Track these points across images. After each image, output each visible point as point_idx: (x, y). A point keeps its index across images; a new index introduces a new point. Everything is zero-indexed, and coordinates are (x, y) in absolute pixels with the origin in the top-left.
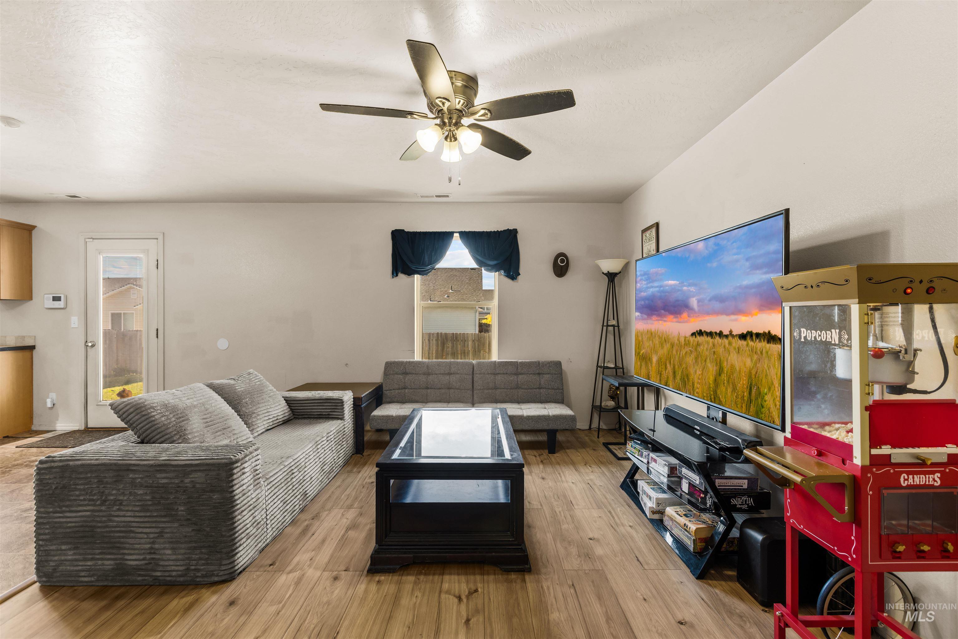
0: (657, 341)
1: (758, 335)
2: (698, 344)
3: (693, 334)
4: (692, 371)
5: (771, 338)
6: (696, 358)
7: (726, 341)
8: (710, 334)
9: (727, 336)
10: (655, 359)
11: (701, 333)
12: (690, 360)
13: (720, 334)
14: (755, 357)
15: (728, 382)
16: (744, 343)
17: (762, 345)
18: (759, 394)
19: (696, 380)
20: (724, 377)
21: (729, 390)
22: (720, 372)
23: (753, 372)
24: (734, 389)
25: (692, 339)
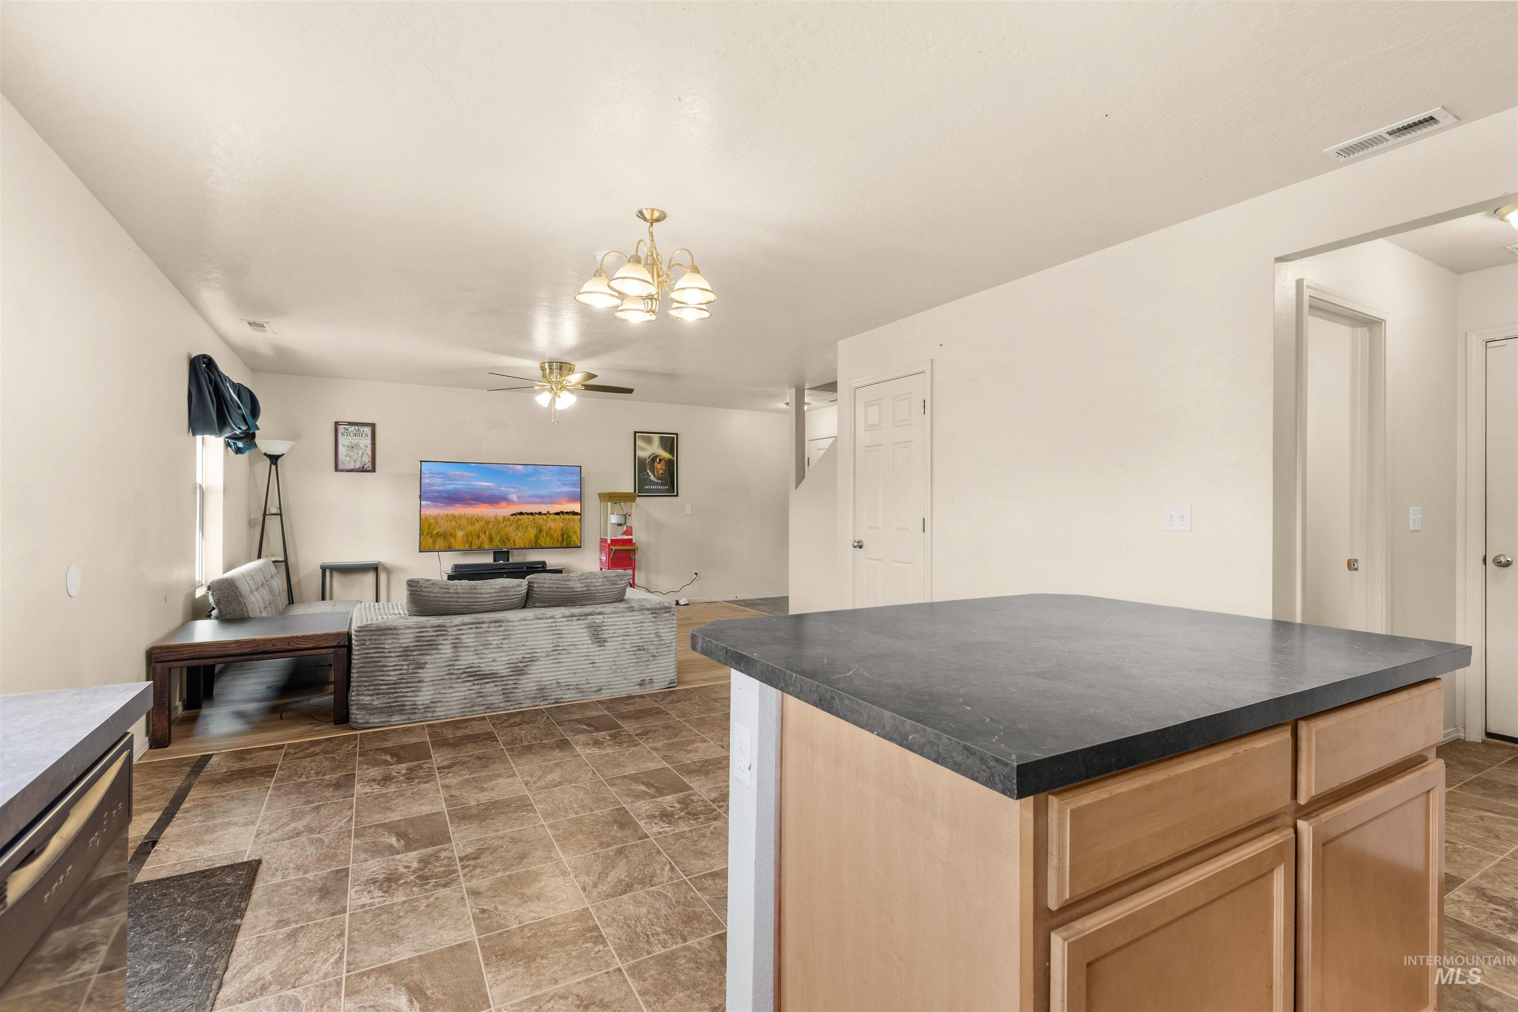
0: (464, 522)
1: (567, 513)
2: (519, 520)
3: (512, 515)
4: (512, 535)
5: (574, 513)
6: (517, 528)
7: (545, 517)
8: (531, 514)
9: (545, 514)
10: (460, 534)
11: (521, 514)
12: (510, 529)
13: (540, 513)
14: (566, 522)
15: (547, 535)
16: (558, 516)
17: (571, 516)
18: (568, 536)
19: (517, 539)
20: (544, 533)
21: (548, 539)
22: (540, 531)
23: (565, 528)
24: (552, 537)
25: (512, 518)
